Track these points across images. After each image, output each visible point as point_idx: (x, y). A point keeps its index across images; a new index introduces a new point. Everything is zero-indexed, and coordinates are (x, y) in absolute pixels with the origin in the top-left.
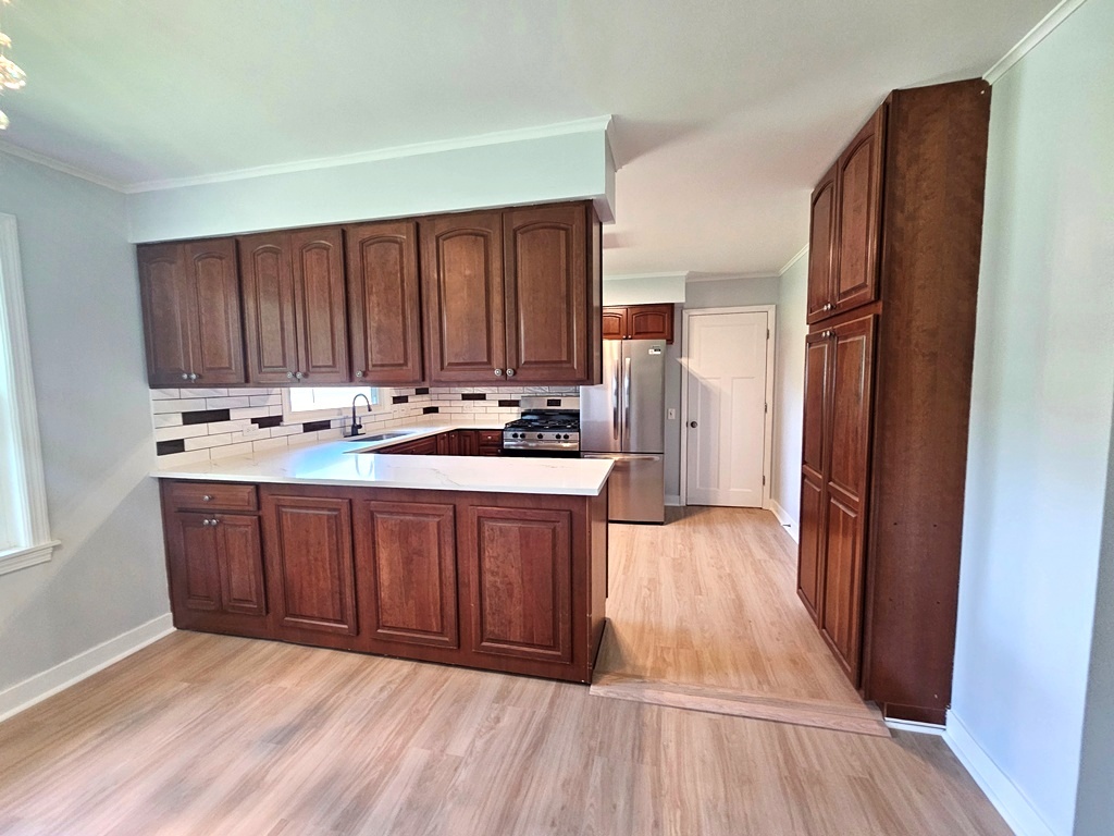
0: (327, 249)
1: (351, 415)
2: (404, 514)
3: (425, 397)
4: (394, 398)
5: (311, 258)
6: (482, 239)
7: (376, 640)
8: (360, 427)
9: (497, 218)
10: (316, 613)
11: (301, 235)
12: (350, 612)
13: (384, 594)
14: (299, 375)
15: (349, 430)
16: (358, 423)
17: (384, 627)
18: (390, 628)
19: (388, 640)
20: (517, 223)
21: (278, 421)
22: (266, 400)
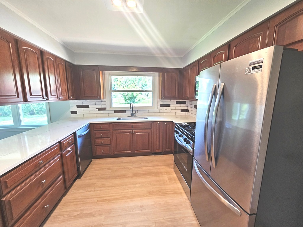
4: (160, 105)
8: (135, 113)
21: (104, 109)
22: (101, 103)
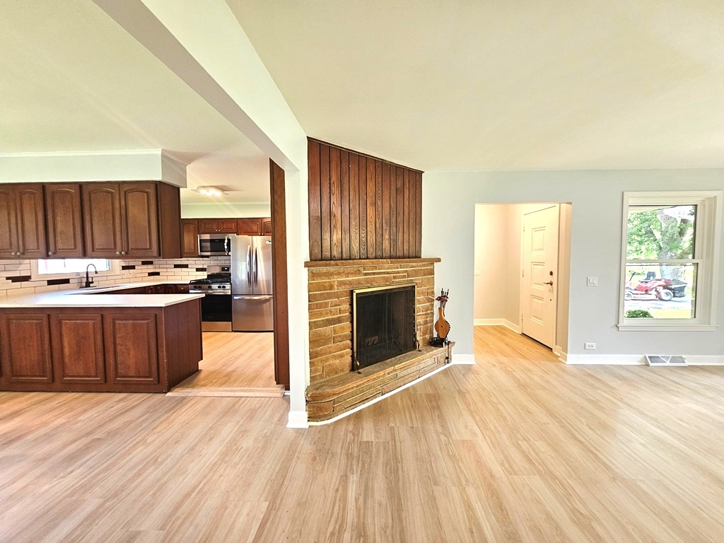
0: (34, 194)
1: (85, 276)
2: (77, 320)
3: (150, 266)
4: (123, 267)
5: (25, 197)
6: (110, 195)
7: (63, 383)
8: (92, 282)
9: (117, 186)
10: (29, 373)
11: (20, 186)
12: (48, 371)
13: (67, 360)
14: (18, 254)
15: (84, 284)
16: (91, 281)
17: (67, 376)
18: (70, 376)
19: (70, 383)
20: (126, 189)
21: (27, 278)
22: (19, 267)
